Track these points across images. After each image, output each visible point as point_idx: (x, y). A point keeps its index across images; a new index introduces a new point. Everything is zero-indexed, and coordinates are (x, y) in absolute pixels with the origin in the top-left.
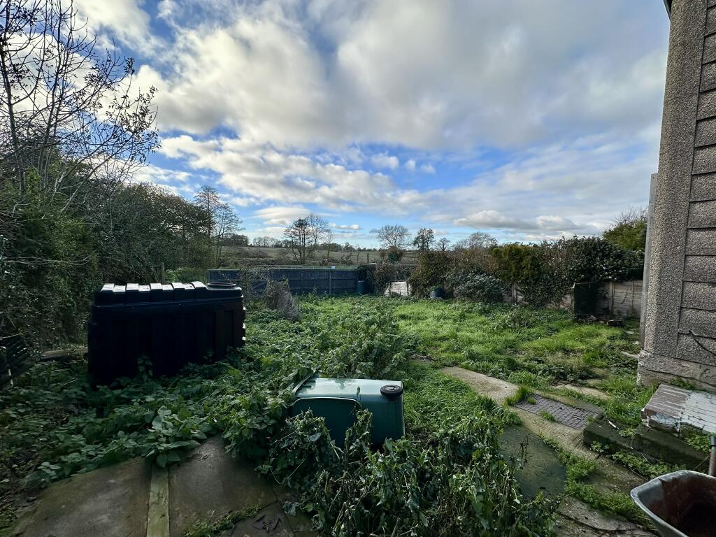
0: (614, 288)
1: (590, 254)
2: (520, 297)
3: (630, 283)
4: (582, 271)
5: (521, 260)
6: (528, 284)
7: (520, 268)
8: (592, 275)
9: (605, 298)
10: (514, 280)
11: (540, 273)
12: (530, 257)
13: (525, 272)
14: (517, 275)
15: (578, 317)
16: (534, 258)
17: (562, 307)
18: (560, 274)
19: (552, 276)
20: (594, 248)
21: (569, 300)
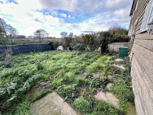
0: (110, 45)
1: (105, 36)
2: (89, 49)
3: (113, 43)
4: (103, 41)
5: (89, 38)
6: (91, 45)
7: (89, 41)
8: (105, 42)
9: (107, 47)
10: (87, 44)
11: (94, 42)
12: (91, 37)
13: (90, 42)
14: (88, 43)
15: (102, 53)
16: (92, 38)
17: (98, 50)
18: (98, 42)
19: (96, 42)
20: (106, 34)
21: (100, 48)
